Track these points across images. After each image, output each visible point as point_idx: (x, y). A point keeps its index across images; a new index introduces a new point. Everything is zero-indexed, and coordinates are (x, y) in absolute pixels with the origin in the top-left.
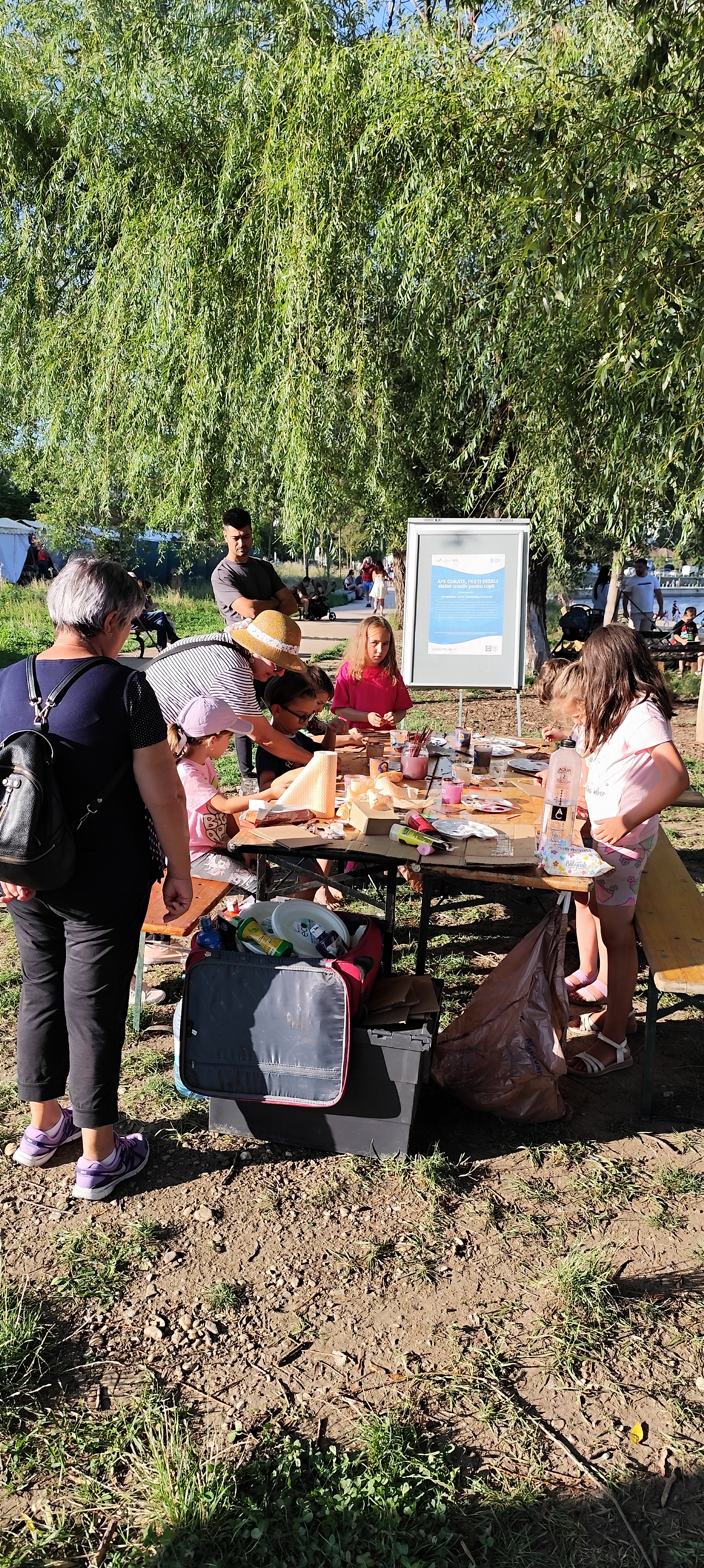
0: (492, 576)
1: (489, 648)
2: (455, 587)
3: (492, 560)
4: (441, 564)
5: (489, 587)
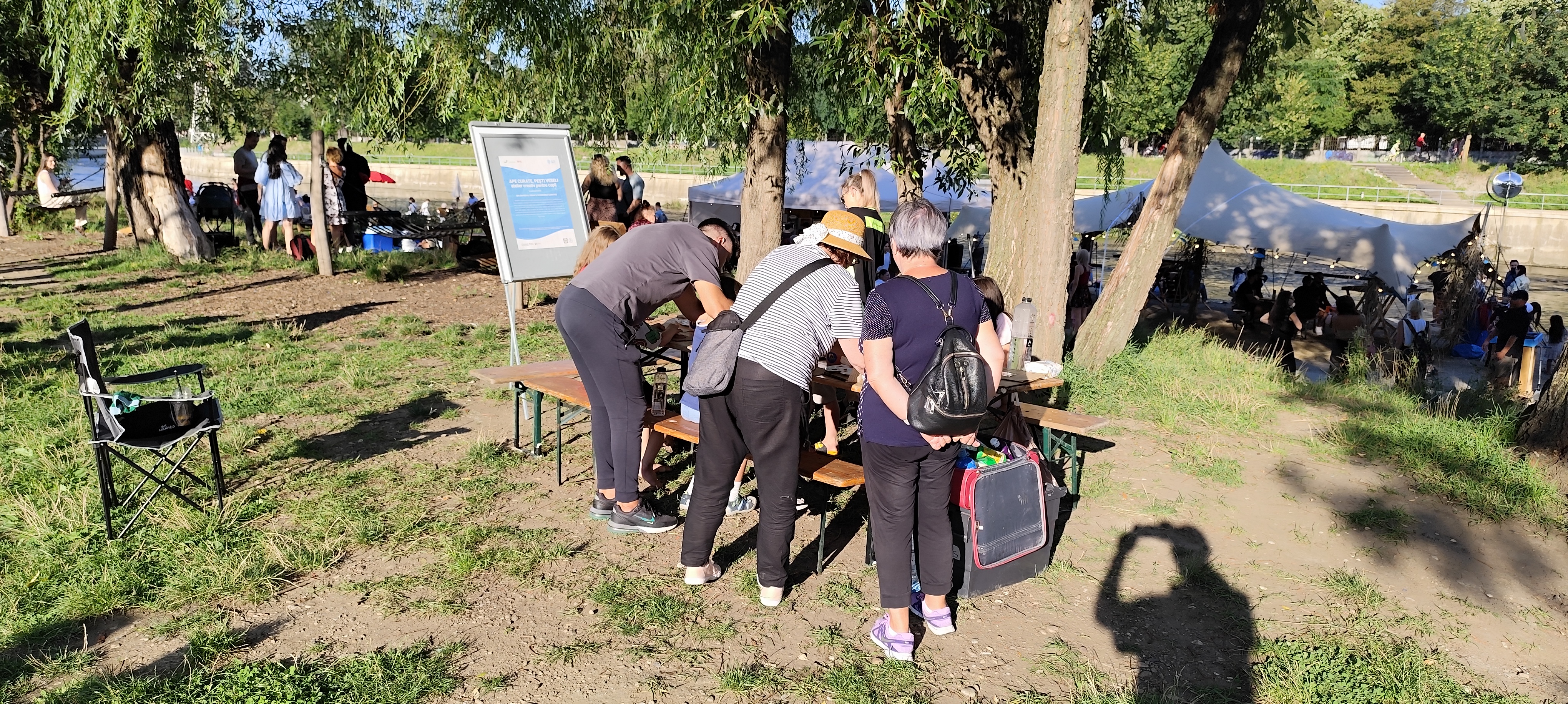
0: (552, 176)
1: (565, 241)
2: (525, 186)
3: (549, 162)
4: (510, 165)
5: (552, 185)
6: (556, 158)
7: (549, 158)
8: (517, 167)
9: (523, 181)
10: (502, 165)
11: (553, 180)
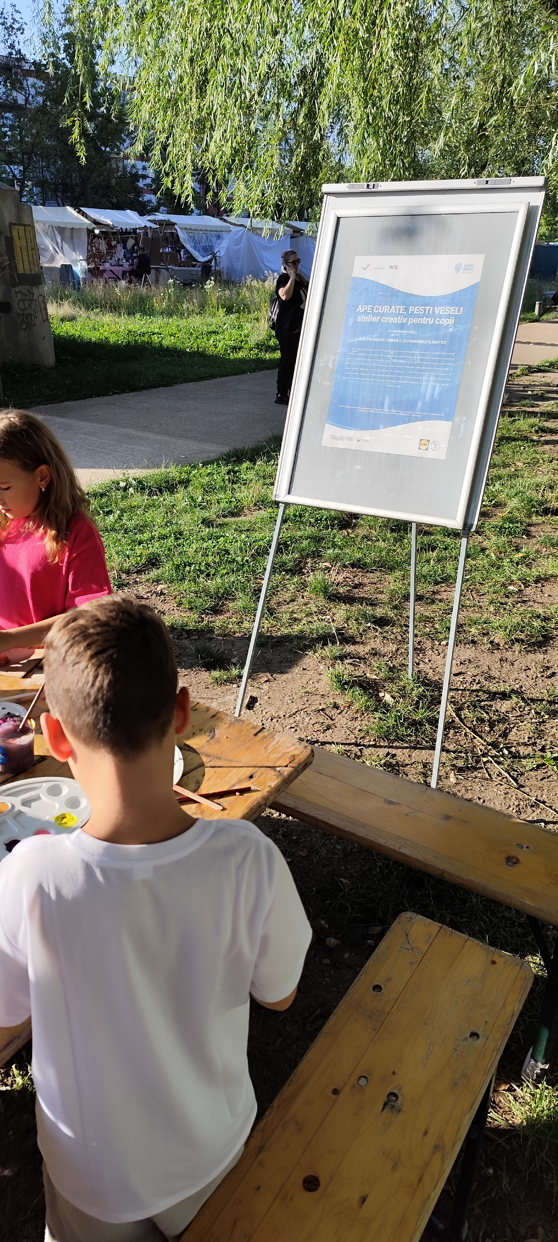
0: (454, 299)
1: (424, 443)
2: (384, 320)
3: (458, 268)
4: (370, 275)
5: (445, 322)
6: (478, 260)
7: (464, 259)
8: (385, 278)
9: (386, 309)
10: (357, 273)
11: (452, 310)
